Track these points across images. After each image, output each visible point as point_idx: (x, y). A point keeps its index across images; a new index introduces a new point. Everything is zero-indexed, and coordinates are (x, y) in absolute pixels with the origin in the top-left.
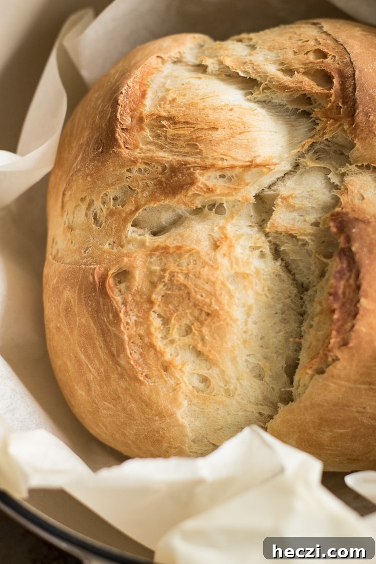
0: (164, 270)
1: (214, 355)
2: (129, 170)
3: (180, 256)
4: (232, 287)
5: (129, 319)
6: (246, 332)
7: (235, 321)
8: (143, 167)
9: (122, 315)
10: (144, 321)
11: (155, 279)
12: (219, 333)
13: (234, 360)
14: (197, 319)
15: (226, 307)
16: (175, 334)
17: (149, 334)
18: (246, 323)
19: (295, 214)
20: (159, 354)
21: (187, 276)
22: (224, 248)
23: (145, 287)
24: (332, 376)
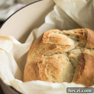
0: (49, 61)
1: (56, 77)
2: (44, 46)
3: (52, 59)
4: (61, 65)
5: (41, 69)
6: (63, 73)
7: (61, 71)
8: (47, 45)
9: (40, 68)
10: (44, 70)
11: (47, 63)
12: (58, 73)
13: (60, 79)
14: (54, 70)
15: (60, 68)
16: (49, 73)
17: (44, 72)
18: (63, 72)
19: (74, 55)
20: (46, 76)
21: (53, 62)
22: (60, 58)
23: (45, 64)
24: (79, 81)
